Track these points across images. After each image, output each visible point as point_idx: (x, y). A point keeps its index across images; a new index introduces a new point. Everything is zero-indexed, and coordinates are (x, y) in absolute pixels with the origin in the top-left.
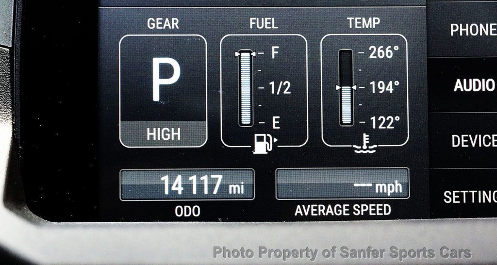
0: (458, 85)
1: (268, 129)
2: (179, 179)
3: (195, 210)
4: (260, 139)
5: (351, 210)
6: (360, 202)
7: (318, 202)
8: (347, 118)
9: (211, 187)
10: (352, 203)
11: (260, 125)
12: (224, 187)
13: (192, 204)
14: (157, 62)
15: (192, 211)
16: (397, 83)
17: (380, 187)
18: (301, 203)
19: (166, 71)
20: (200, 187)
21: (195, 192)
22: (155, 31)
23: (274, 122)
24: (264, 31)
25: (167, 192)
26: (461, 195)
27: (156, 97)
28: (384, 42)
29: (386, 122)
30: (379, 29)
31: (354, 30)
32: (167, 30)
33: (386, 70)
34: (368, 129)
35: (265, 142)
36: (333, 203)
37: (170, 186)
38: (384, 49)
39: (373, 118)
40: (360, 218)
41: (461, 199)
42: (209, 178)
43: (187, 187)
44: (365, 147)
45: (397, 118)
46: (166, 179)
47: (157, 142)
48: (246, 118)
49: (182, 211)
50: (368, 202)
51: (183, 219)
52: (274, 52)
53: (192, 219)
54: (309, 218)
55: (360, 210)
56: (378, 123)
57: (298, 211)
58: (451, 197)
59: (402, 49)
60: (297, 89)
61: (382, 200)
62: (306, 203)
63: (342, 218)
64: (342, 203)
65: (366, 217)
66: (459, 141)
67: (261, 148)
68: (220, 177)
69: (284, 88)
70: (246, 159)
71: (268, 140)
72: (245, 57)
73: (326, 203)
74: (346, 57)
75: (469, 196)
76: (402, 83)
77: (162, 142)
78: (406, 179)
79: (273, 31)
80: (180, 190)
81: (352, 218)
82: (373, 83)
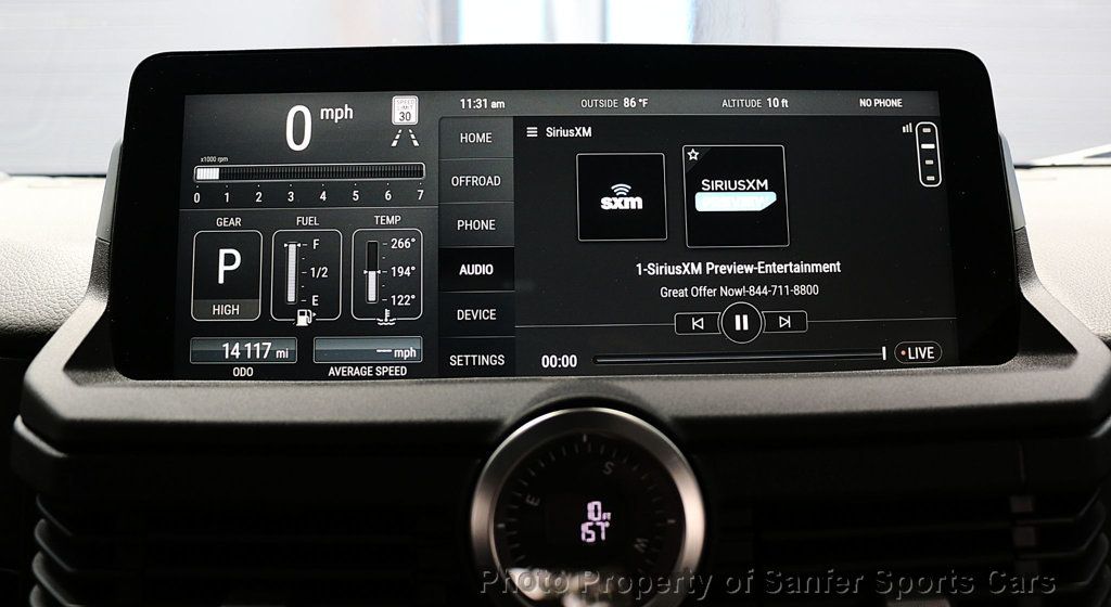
0: (463, 270)
1: (308, 305)
2: (237, 346)
3: (250, 371)
4: (303, 314)
5: (374, 371)
6: (381, 365)
7: (348, 365)
8: (372, 296)
9: (262, 353)
10: (375, 366)
11: (303, 302)
12: (273, 353)
13: (246, 366)
14: (223, 252)
15: (246, 372)
16: (413, 268)
17: (398, 353)
18: (334, 365)
19: (230, 260)
20: (254, 352)
21: (249, 356)
22: (223, 228)
23: (314, 300)
24: (308, 227)
25: (227, 357)
26: (464, 359)
27: (221, 281)
28: (404, 236)
29: (404, 300)
30: (399, 225)
31: (379, 226)
32: (232, 227)
33: (405, 258)
34: (389, 305)
35: (306, 316)
36: (360, 366)
37: (230, 351)
38: (403, 241)
39: (394, 297)
40: (381, 378)
41: (464, 362)
42: (261, 345)
43: (243, 352)
44: (387, 320)
45: (413, 297)
46: (227, 345)
47: (221, 317)
48: (291, 297)
49: (239, 371)
50: (388, 365)
51: (239, 378)
52: (315, 244)
53: (246, 378)
54: (340, 378)
55: (381, 371)
56: (397, 301)
57: (331, 372)
58: (456, 361)
59: (418, 240)
60: (333, 273)
61: (399, 362)
62: (338, 366)
63: (367, 378)
64: (367, 365)
65: (386, 376)
66: (463, 315)
67: (303, 321)
68: (269, 344)
69: (322, 272)
70: (291, 330)
71: (308, 314)
72: (292, 249)
73: (354, 366)
74: (373, 248)
75: (471, 359)
76: (418, 268)
77: (224, 316)
78: (419, 346)
79: (314, 227)
80: (238, 354)
81: (375, 377)
82: (394, 268)
